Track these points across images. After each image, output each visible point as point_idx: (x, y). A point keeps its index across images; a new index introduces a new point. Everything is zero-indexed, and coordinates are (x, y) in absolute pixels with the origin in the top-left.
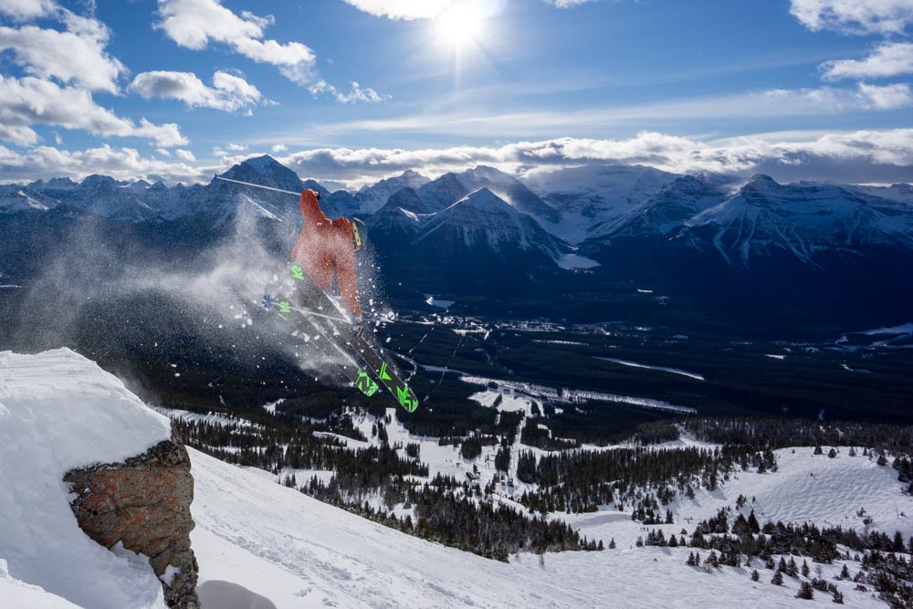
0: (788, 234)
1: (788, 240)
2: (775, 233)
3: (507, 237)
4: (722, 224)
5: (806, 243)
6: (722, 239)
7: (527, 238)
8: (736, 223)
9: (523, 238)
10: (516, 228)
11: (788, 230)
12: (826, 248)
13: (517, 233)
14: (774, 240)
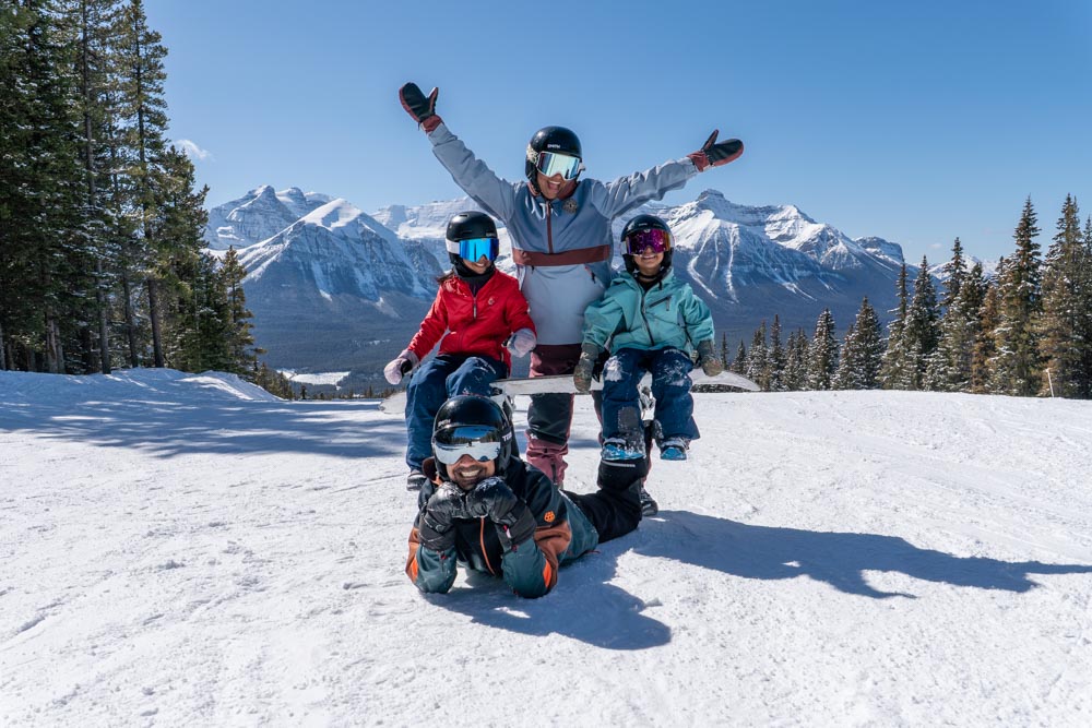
0: (768, 256)
1: (769, 265)
2: (755, 257)
3: (391, 281)
4: (692, 248)
5: (789, 268)
6: (698, 268)
7: (421, 281)
8: (710, 244)
9: (416, 282)
10: (403, 264)
11: (767, 251)
12: (809, 272)
13: (405, 273)
14: (756, 265)
